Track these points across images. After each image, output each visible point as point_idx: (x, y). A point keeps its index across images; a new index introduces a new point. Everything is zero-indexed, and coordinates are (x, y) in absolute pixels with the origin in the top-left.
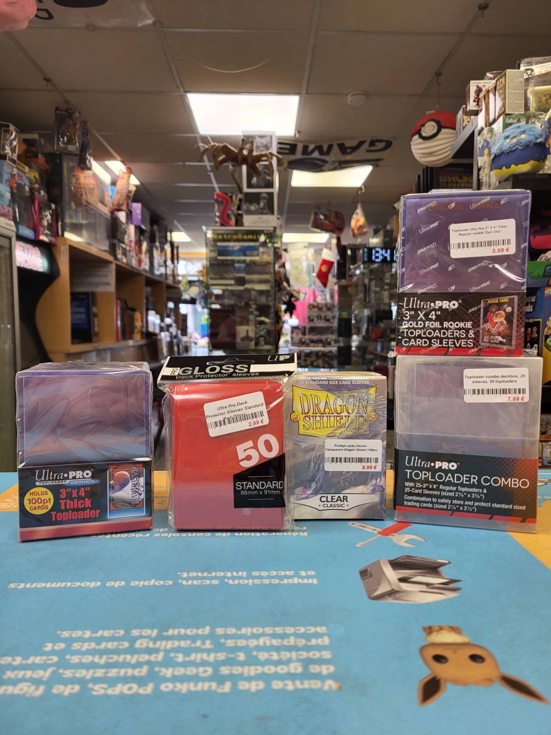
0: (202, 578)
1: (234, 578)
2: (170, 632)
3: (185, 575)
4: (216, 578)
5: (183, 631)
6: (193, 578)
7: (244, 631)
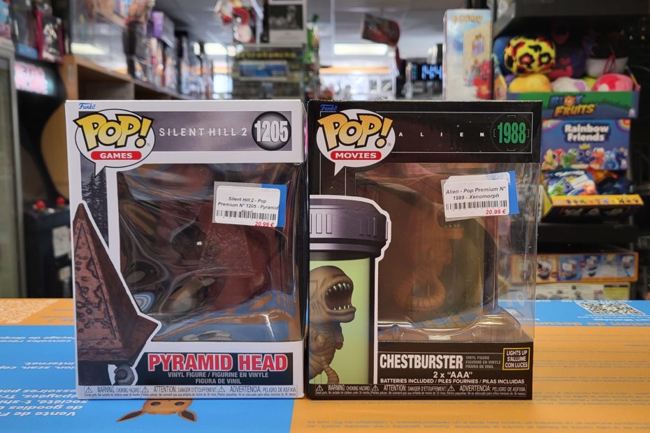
0: (39, 366)
4: (50, 365)
6: (33, 366)
7: (42, 391)
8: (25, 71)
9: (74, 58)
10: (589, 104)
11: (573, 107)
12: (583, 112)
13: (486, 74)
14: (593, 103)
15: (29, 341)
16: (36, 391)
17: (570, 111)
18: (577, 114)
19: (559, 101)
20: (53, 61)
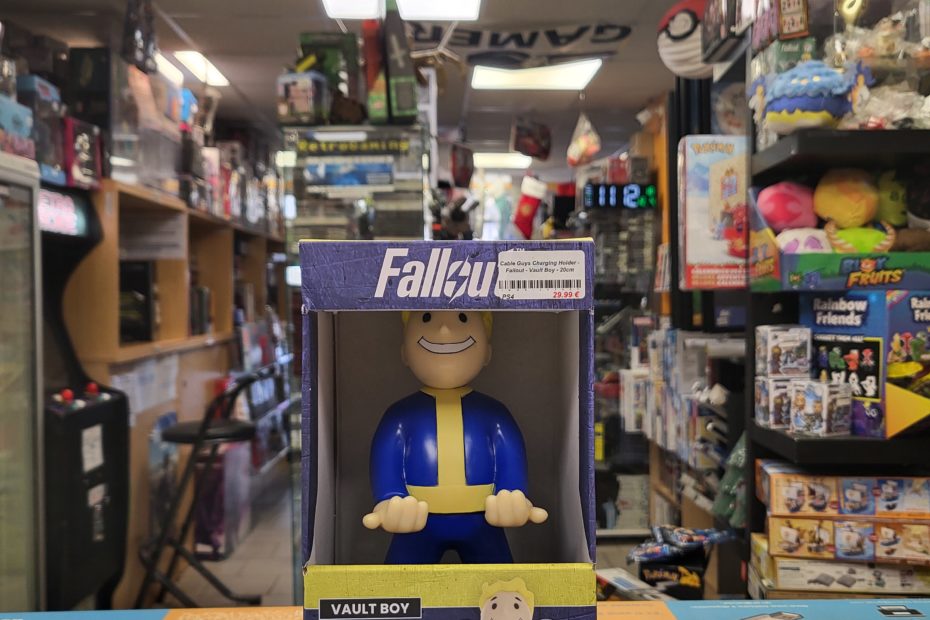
8: (49, 204)
9: (114, 182)
10: (894, 269)
11: (874, 273)
12: (887, 280)
13: (742, 223)
14: (901, 268)
17: (868, 280)
18: (878, 283)
19: (853, 265)
20: (87, 187)
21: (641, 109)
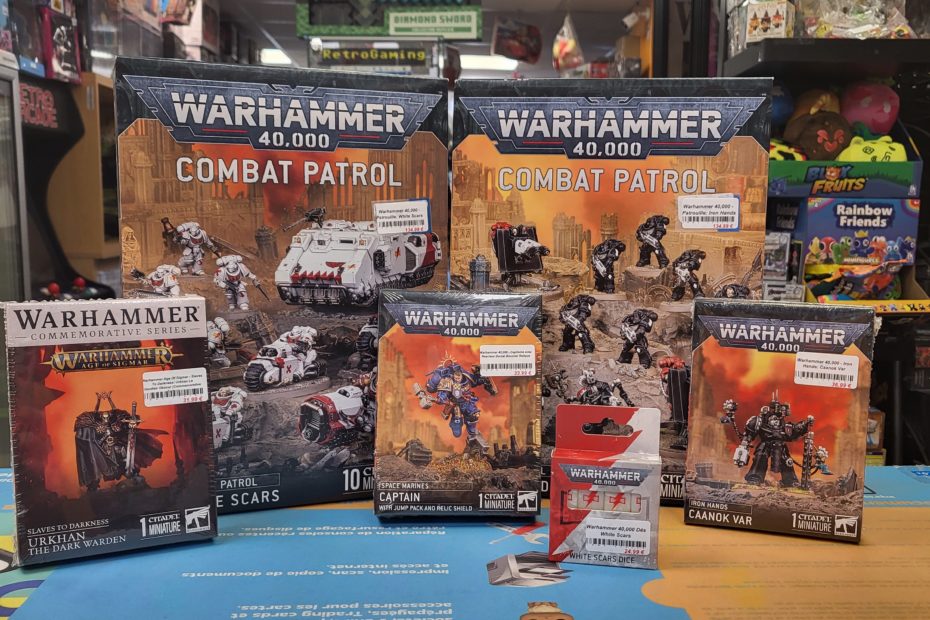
0: (348, 570)
1: (377, 570)
2: (328, 607)
3: (334, 567)
4: (361, 569)
5: (337, 606)
6: (341, 570)
7: (386, 606)
9: (94, 75)
10: (858, 177)
11: (837, 181)
12: (849, 188)
15: (301, 534)
16: (378, 606)
17: (833, 187)
18: (842, 191)
20: (67, 80)
21: (629, 12)
